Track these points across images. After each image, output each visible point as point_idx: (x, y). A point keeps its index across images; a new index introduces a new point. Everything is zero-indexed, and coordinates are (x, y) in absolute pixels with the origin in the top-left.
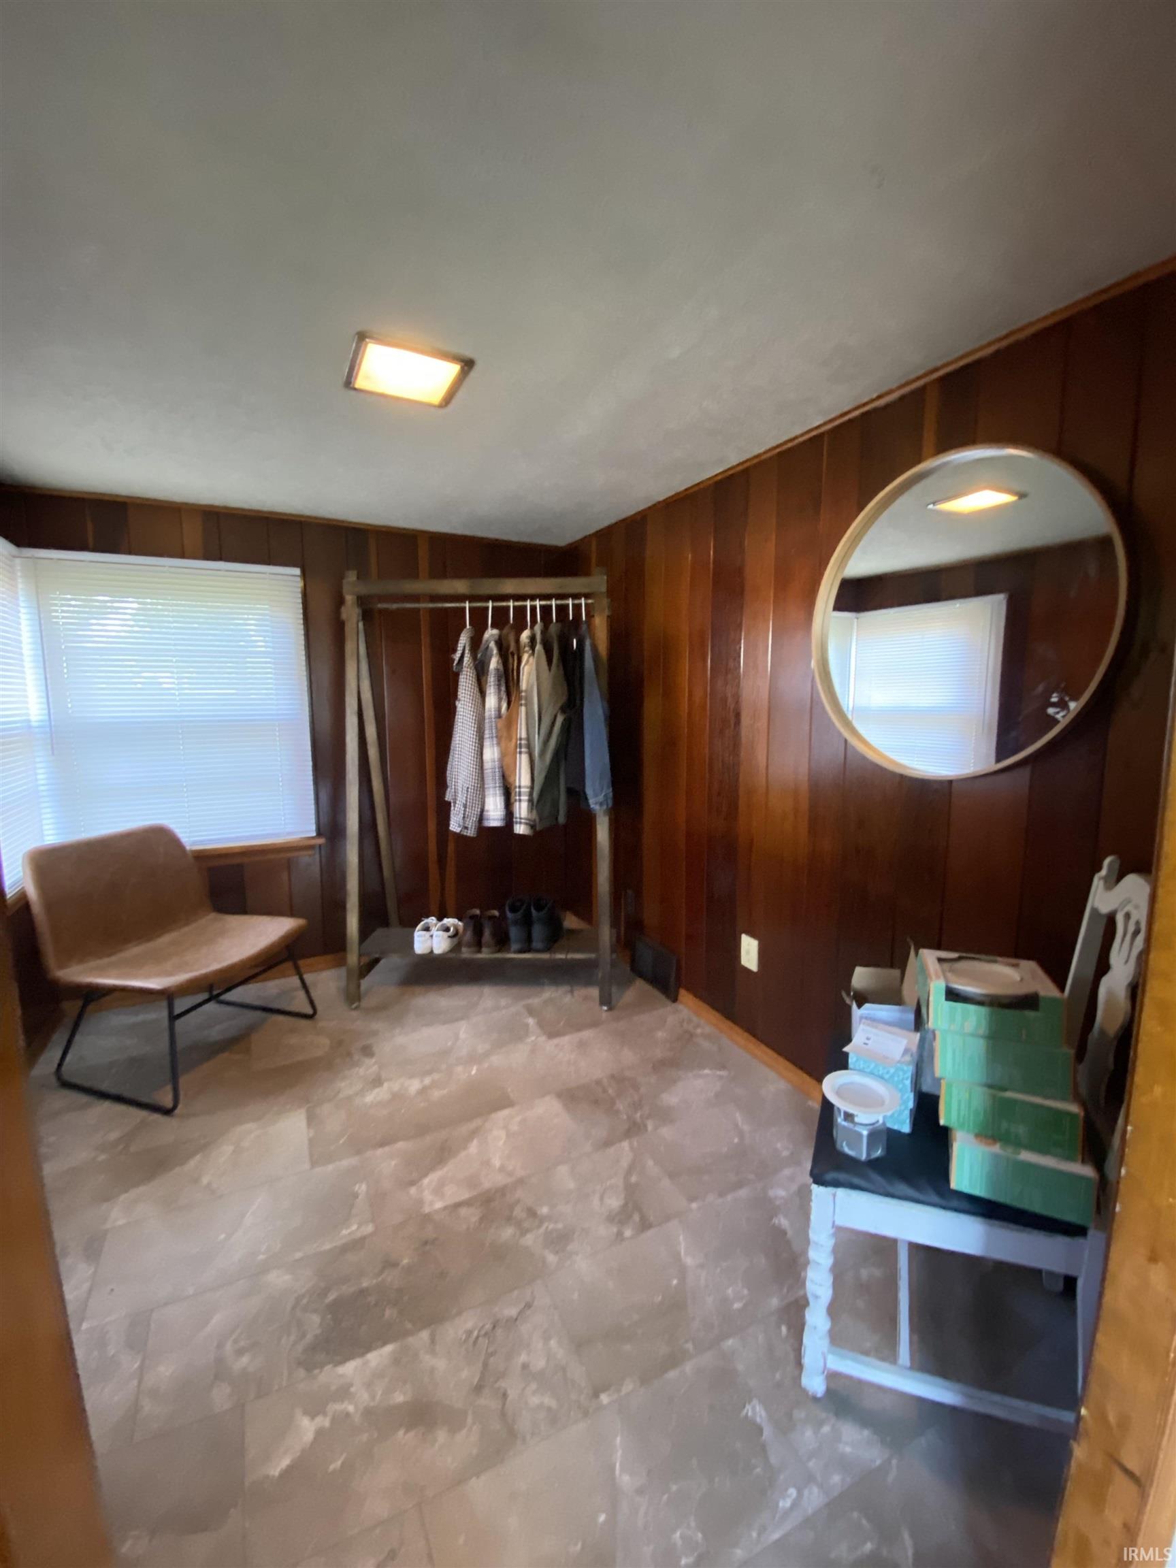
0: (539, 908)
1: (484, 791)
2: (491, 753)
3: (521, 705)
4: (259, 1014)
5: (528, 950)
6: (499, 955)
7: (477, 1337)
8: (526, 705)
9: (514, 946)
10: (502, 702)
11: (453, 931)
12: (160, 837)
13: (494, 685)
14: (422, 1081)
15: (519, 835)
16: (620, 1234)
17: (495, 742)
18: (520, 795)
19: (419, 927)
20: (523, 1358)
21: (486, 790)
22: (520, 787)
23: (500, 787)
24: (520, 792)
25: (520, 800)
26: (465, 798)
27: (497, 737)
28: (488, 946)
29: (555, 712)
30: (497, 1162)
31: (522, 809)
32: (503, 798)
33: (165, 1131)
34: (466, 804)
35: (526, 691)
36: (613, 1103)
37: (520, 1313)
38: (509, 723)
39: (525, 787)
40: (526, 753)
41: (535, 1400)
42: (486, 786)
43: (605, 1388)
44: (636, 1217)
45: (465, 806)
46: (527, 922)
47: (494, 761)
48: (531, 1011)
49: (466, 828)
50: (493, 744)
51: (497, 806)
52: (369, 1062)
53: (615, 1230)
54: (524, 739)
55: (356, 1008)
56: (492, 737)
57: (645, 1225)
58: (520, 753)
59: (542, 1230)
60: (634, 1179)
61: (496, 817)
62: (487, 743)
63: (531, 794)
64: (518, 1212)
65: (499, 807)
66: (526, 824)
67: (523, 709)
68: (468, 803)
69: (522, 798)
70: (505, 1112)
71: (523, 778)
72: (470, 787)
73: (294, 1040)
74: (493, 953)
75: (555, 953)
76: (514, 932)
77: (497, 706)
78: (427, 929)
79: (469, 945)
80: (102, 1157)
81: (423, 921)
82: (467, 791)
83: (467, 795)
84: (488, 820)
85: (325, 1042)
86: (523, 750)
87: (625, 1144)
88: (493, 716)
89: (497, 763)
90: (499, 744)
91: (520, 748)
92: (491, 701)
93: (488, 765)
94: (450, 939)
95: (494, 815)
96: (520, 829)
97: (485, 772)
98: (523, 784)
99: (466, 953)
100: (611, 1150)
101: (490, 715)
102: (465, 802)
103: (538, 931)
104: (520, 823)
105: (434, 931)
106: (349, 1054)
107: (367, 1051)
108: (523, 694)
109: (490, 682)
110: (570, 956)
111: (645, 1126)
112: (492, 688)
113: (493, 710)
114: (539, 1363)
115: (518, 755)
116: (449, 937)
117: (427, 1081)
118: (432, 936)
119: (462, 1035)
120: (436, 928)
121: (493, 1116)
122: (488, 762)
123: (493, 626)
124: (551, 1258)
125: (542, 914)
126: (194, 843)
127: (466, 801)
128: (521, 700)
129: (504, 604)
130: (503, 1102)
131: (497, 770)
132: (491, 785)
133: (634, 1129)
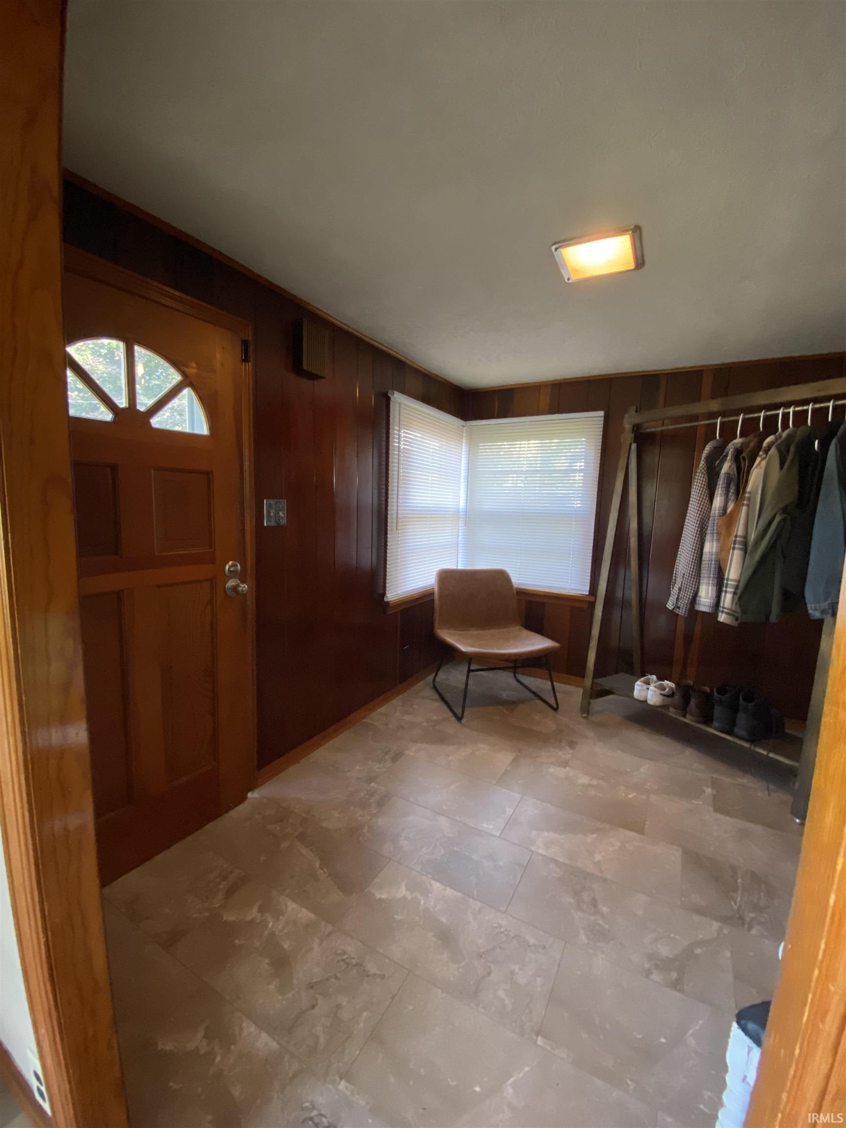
0: (748, 699)
1: (699, 580)
2: (710, 547)
3: (743, 505)
4: (532, 695)
5: (730, 733)
6: (703, 727)
7: (502, 933)
8: (748, 505)
9: (716, 724)
10: (729, 503)
11: (666, 692)
12: (501, 577)
13: (722, 488)
14: (591, 780)
15: (721, 622)
16: (648, 973)
17: (715, 538)
18: (726, 587)
19: (643, 679)
20: (516, 968)
21: (701, 578)
22: (728, 580)
23: (713, 578)
24: (727, 584)
25: (726, 592)
26: (680, 583)
27: (717, 533)
28: (691, 714)
29: (774, 513)
30: (598, 857)
31: (727, 600)
32: (715, 588)
33: (452, 726)
34: (681, 588)
35: (750, 493)
36: (735, 890)
37: (535, 945)
38: (729, 519)
39: (732, 580)
40: (740, 549)
41: (501, 994)
42: (702, 575)
43: (545, 1037)
44: (674, 975)
45: (680, 589)
46: (734, 709)
47: (712, 555)
48: (714, 784)
49: (679, 608)
50: (713, 539)
51: (708, 595)
52: (568, 750)
53: (647, 966)
54: (740, 537)
55: (584, 718)
56: (713, 533)
57: (676, 985)
58: (734, 548)
59: (592, 918)
60: (698, 951)
61: (707, 604)
62: (708, 537)
63: (737, 587)
64: (586, 896)
65: (710, 595)
66: (728, 614)
67: (744, 509)
68: (683, 587)
69: (728, 590)
70: (633, 834)
71: (733, 573)
72: (686, 573)
73: (537, 717)
74: (693, 721)
75: (755, 746)
76: (718, 711)
77: (722, 505)
78: (648, 683)
79: (675, 707)
80: (425, 724)
81: (646, 676)
82: (683, 577)
83: (683, 580)
84: (698, 604)
85: (553, 726)
86: (737, 546)
87: (716, 925)
88: (717, 515)
89: (714, 556)
90: (718, 540)
91: (735, 543)
92: (718, 501)
93: (706, 557)
94: (661, 696)
95: (704, 602)
96: (722, 618)
97: (703, 562)
98: (731, 577)
99: (672, 712)
100: (697, 918)
101: (715, 513)
102: (680, 585)
103: (742, 719)
104: (723, 612)
105: (652, 687)
106: (561, 741)
107: (572, 745)
108: (747, 495)
109: (719, 485)
110: (771, 755)
111: (750, 927)
112: (720, 489)
113: (717, 509)
114: (522, 979)
115: (731, 551)
116: (661, 694)
117: (594, 782)
118: (648, 689)
119: (642, 770)
120: (655, 684)
121: (622, 830)
122: (706, 555)
123: (741, 436)
124: (583, 938)
125: (751, 705)
126: (519, 584)
127: (682, 585)
128: (744, 500)
129: (756, 415)
130: (638, 828)
131: (713, 562)
132: (706, 575)
133: (738, 920)
